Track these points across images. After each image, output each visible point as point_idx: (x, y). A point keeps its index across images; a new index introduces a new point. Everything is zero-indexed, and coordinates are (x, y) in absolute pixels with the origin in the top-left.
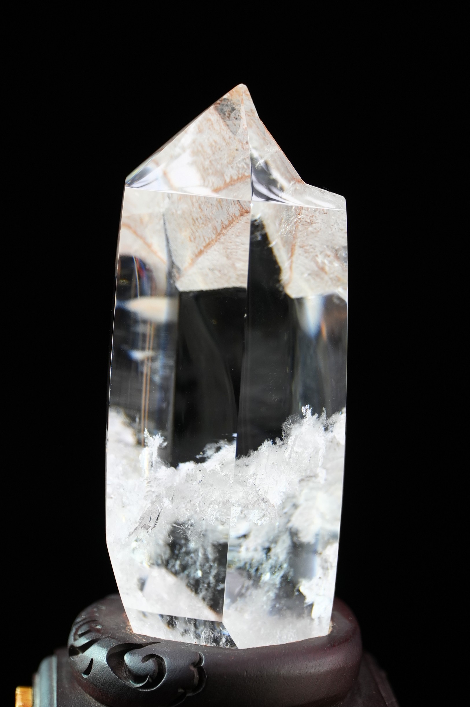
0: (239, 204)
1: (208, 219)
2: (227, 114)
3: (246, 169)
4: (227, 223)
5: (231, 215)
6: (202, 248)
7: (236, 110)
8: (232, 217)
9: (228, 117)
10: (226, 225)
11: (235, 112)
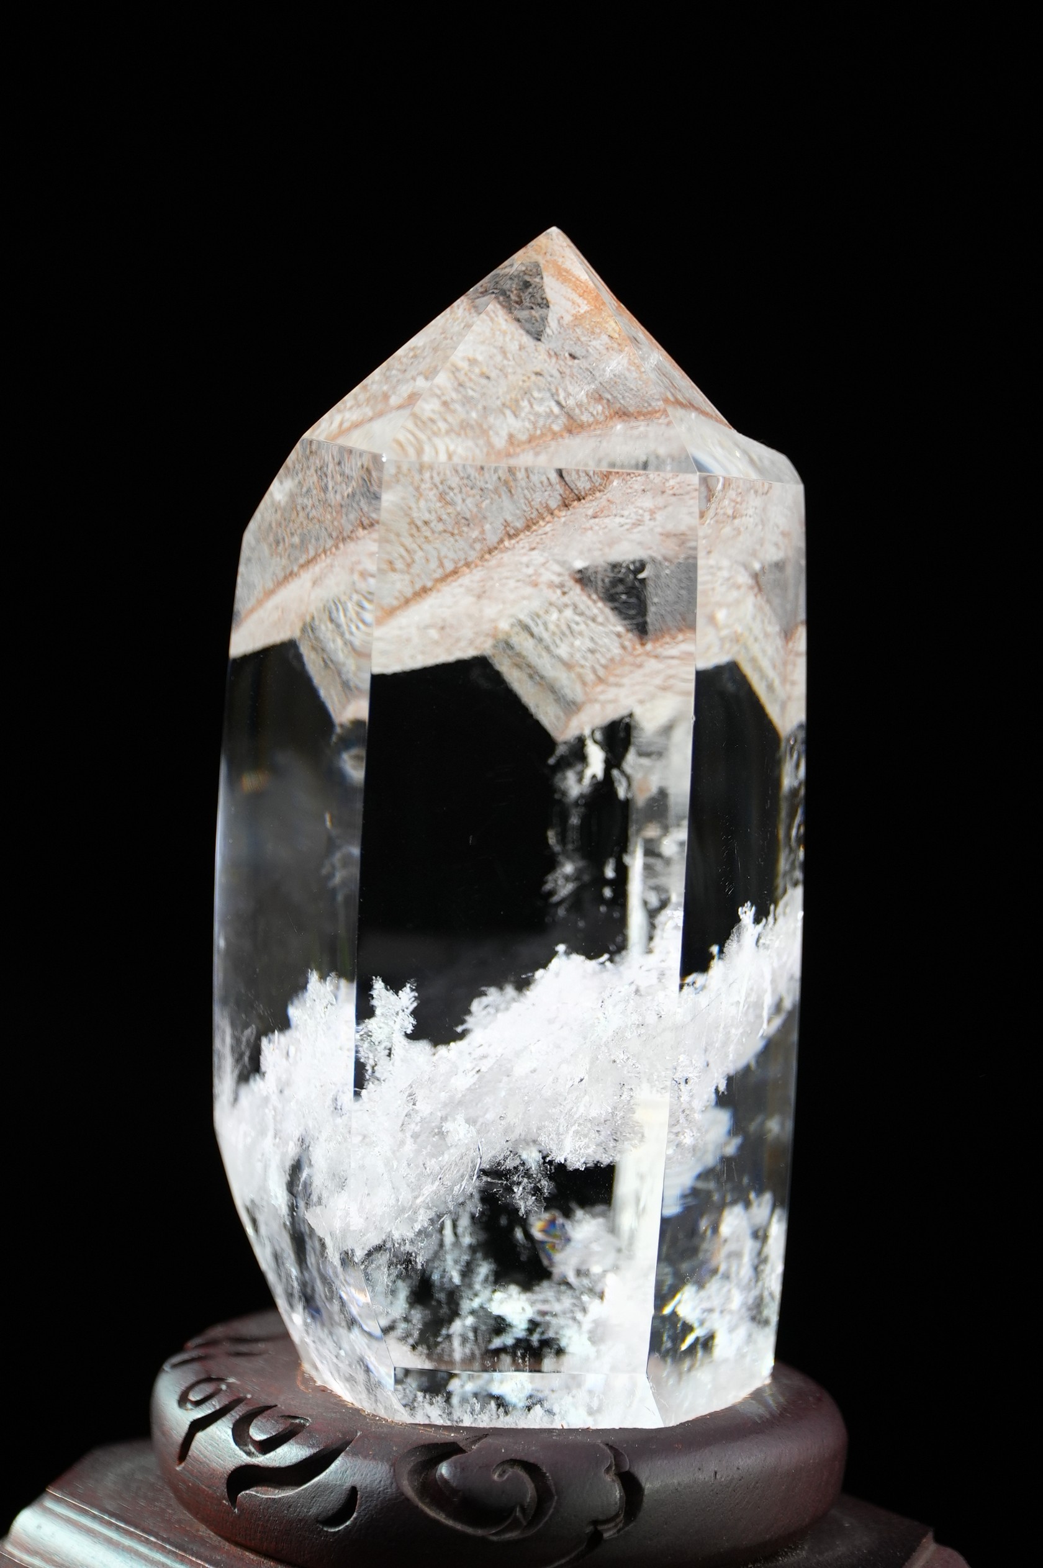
0: (563, 483)
1: (463, 521)
2: (513, 297)
3: (557, 417)
4: (519, 524)
5: (538, 506)
6: (429, 584)
7: (533, 286)
8: (537, 510)
9: (517, 303)
10: (516, 529)
11: (530, 290)
